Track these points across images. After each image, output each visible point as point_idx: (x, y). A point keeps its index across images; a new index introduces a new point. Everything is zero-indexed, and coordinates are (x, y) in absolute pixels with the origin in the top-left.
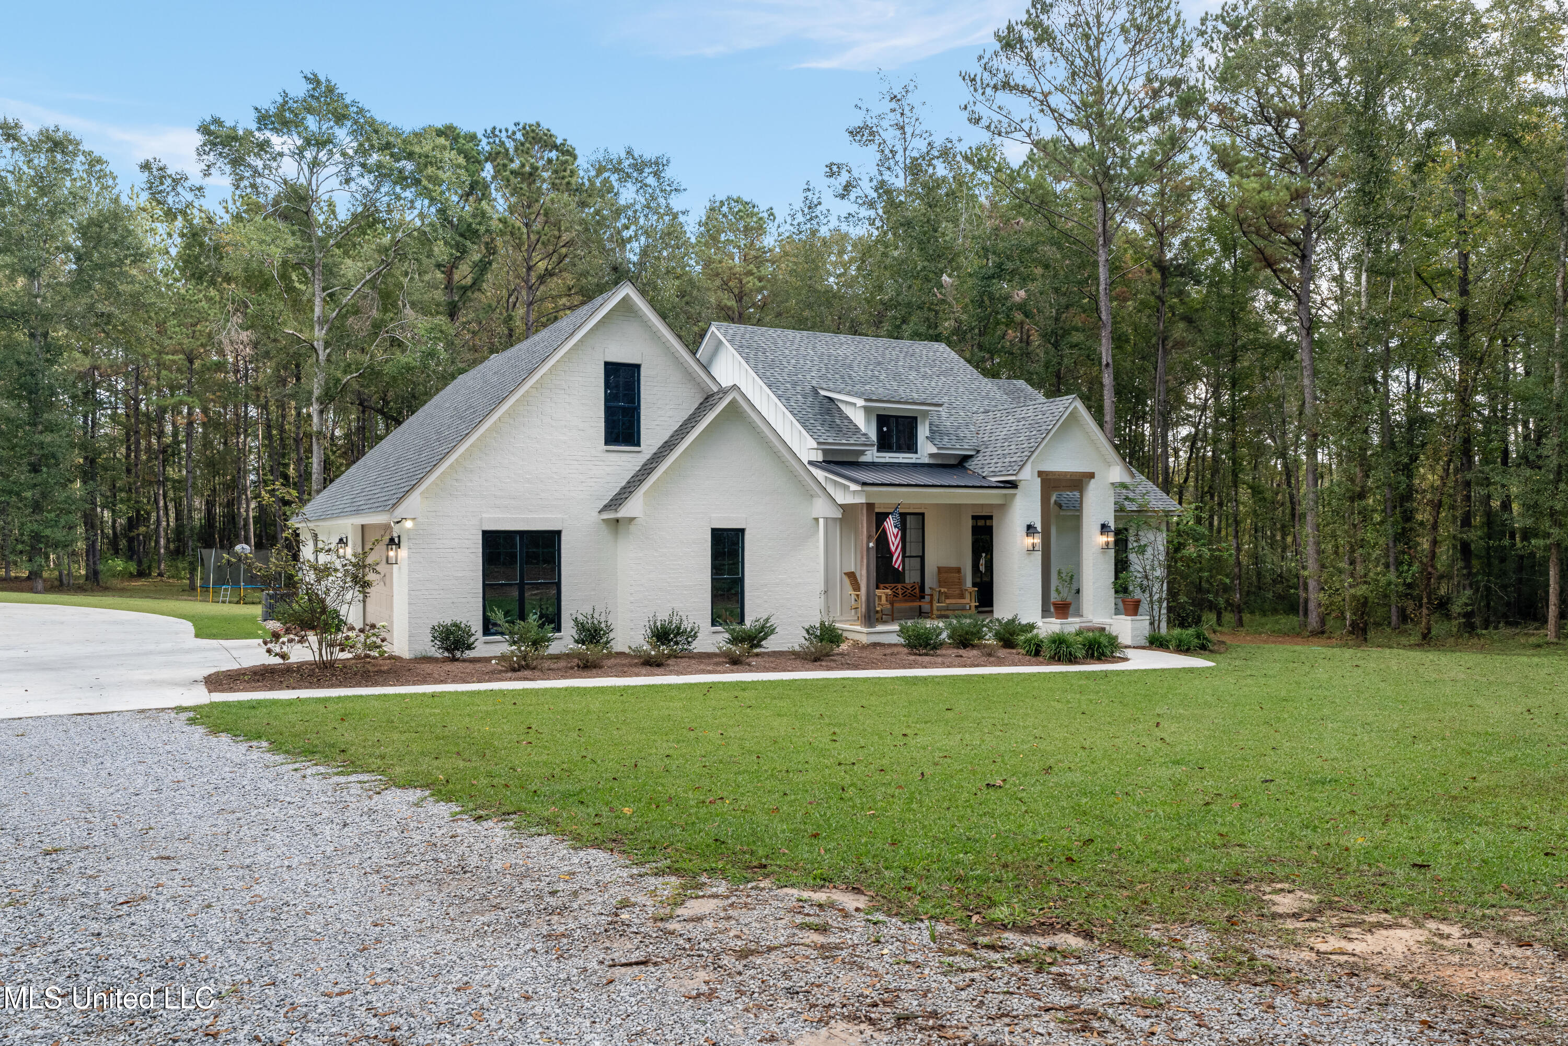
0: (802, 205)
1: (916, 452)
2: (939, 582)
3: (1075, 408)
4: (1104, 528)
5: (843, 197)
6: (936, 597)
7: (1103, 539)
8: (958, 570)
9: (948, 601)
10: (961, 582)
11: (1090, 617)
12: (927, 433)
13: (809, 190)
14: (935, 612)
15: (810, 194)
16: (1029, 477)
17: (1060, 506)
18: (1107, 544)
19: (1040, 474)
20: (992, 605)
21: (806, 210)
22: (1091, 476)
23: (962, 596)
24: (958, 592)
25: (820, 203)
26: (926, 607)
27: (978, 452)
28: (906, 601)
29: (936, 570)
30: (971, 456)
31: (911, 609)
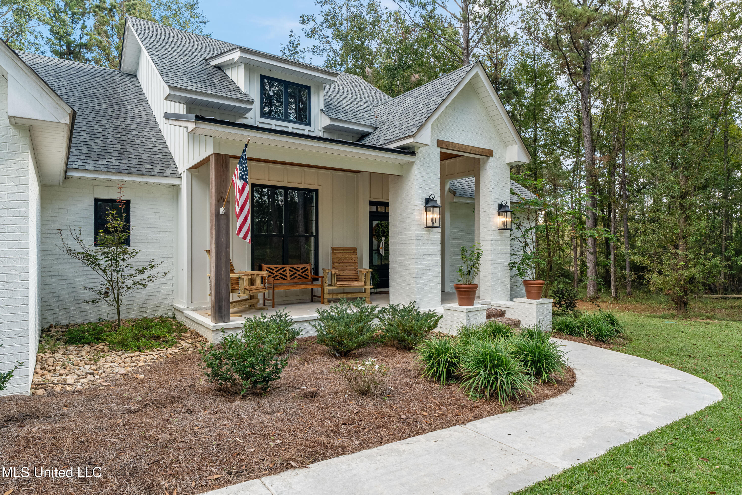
0: (289, 45)
1: (309, 124)
2: (333, 263)
3: (476, 75)
4: (502, 209)
5: (310, 37)
6: (328, 280)
7: (500, 220)
8: (354, 251)
9: (339, 284)
10: (356, 263)
11: (488, 300)
12: (322, 106)
13: (292, 35)
14: (326, 296)
15: (293, 38)
16: (428, 142)
17: (454, 193)
18: (505, 224)
19: (440, 143)
20: (388, 286)
21: (291, 48)
22: (489, 154)
23: (357, 279)
24: (352, 273)
25: (299, 44)
26: (318, 291)
27: (376, 129)
28: (296, 284)
29: (330, 250)
30: (368, 134)
31: (303, 292)
